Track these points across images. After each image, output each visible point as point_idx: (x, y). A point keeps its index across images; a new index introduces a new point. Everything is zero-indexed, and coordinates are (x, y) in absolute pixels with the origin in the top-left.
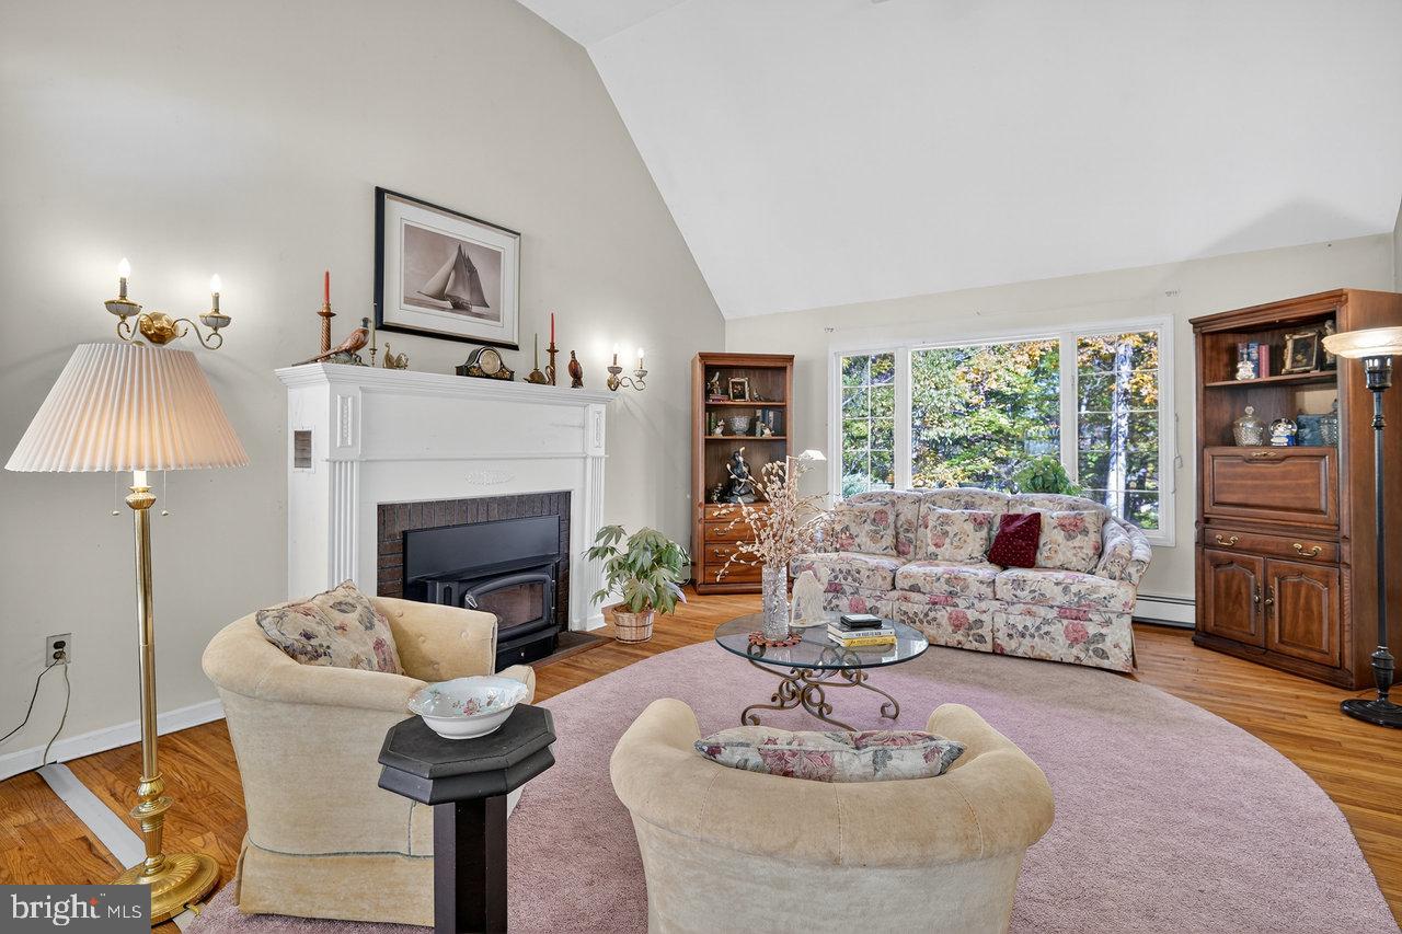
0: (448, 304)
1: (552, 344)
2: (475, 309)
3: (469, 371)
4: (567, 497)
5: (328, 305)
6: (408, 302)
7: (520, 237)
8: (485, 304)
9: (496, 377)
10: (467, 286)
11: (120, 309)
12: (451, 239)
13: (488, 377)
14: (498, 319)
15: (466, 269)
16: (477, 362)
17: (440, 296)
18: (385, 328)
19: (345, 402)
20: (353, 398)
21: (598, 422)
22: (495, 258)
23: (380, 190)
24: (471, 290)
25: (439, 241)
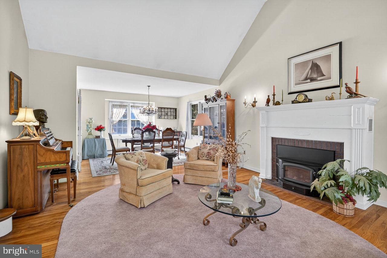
0: (309, 81)
2: (319, 79)
3: (293, 102)
4: (341, 145)
5: (274, 93)
6: (296, 84)
7: (340, 44)
8: (324, 75)
9: (303, 102)
10: (316, 72)
11: (245, 103)
12: (310, 60)
13: (300, 102)
14: (330, 78)
15: (315, 67)
16: (296, 99)
17: (306, 79)
18: (289, 94)
19: (262, 115)
20: (264, 114)
21: (359, 113)
22: (328, 57)
23: (288, 59)
24: (318, 73)
25: (305, 63)
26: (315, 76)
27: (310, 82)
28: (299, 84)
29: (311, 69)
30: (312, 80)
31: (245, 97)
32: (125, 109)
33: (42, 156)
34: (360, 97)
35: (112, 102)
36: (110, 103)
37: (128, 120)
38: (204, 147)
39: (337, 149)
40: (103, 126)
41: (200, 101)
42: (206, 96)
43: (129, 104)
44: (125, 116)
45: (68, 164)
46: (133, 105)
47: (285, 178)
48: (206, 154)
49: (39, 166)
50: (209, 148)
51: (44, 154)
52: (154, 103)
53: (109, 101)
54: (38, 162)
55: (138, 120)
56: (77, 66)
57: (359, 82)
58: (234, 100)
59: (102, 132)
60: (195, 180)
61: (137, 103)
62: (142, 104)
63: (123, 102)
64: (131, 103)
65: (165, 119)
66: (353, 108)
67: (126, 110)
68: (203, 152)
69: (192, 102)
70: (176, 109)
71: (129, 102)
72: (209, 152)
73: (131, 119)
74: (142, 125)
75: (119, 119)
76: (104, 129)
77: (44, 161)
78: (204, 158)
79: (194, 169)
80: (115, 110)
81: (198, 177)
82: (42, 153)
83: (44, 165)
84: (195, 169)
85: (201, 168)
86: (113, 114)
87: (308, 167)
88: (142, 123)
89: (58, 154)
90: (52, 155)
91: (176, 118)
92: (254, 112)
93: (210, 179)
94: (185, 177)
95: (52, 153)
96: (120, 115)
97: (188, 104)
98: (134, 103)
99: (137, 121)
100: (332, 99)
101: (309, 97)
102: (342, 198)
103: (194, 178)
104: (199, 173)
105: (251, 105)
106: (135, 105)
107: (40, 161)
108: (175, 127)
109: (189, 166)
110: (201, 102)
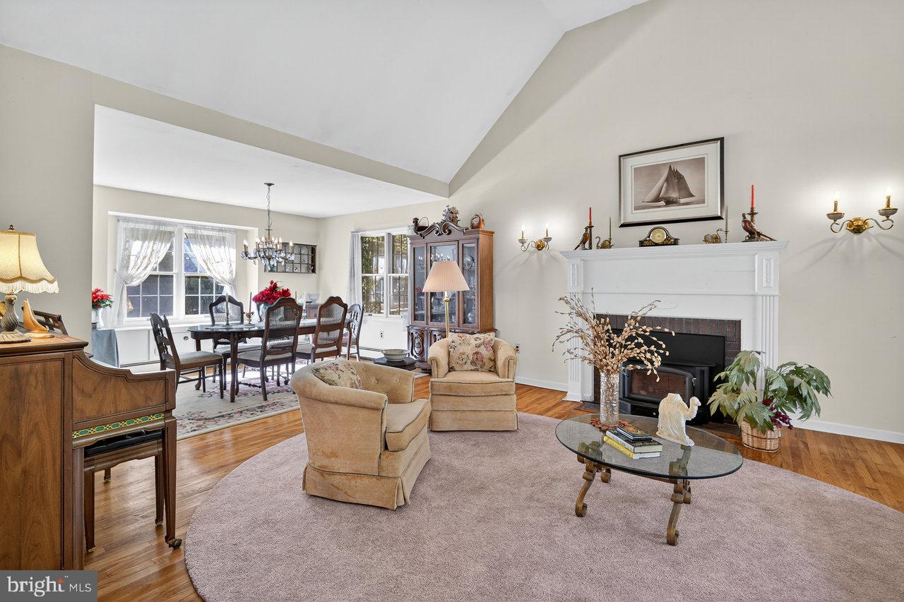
0: (663, 203)
1: (752, 208)
2: (682, 201)
3: (642, 244)
4: (737, 324)
5: (590, 222)
6: (636, 208)
7: (722, 140)
8: (692, 196)
9: (663, 244)
10: (676, 188)
11: (522, 241)
12: (664, 165)
13: (657, 245)
14: (704, 202)
15: (675, 178)
16: (649, 237)
17: (657, 199)
18: (623, 226)
19: (573, 267)
20: (577, 265)
21: (768, 267)
22: (700, 163)
23: (620, 156)
24: (680, 190)
25: (655, 168)
26: (674, 195)
27: (664, 206)
28: (644, 208)
29: (667, 180)
30: (669, 202)
31: (523, 228)
32: (169, 245)
33: (91, 397)
34: (766, 240)
35: (127, 220)
36: (121, 223)
37: (177, 274)
38: (462, 342)
39: (728, 332)
40: (104, 293)
41: (388, 231)
42: (416, 221)
43: (180, 230)
44: (166, 263)
45: (168, 415)
46: (191, 231)
47: (633, 396)
48: (471, 358)
49: (77, 431)
50: (473, 343)
51: (95, 390)
52: (256, 230)
53: (118, 219)
54: (77, 416)
55: (208, 274)
56: (96, 105)
57: (756, 213)
58: (493, 233)
59: (101, 310)
60: (460, 420)
61: (204, 228)
62: (221, 230)
63: (165, 224)
64: (188, 226)
65: (285, 272)
66: (758, 258)
67: (171, 247)
68: (463, 354)
69: (365, 231)
70: (313, 249)
71: (183, 225)
72: (477, 353)
73: (184, 274)
74: (217, 289)
75: (149, 272)
76: (108, 303)
77: (94, 413)
78: (465, 367)
79: (458, 396)
80: (136, 246)
81: (467, 413)
82: (89, 387)
83: (94, 427)
84: (463, 395)
85: (478, 391)
86: (129, 256)
87: (681, 369)
88: (217, 286)
89: (141, 383)
90: (124, 391)
91: (314, 271)
92: (540, 259)
93: (496, 415)
94: (434, 417)
95: (122, 383)
96: (153, 260)
97: (353, 237)
98: (194, 227)
99: (202, 277)
100: (716, 240)
101: (674, 235)
102: (772, 421)
103: (459, 415)
104: (471, 404)
105: (534, 245)
106: (199, 232)
107: (82, 411)
108: (311, 293)
109: (445, 388)
110: (394, 234)
